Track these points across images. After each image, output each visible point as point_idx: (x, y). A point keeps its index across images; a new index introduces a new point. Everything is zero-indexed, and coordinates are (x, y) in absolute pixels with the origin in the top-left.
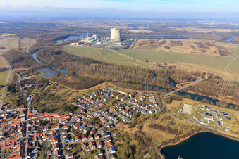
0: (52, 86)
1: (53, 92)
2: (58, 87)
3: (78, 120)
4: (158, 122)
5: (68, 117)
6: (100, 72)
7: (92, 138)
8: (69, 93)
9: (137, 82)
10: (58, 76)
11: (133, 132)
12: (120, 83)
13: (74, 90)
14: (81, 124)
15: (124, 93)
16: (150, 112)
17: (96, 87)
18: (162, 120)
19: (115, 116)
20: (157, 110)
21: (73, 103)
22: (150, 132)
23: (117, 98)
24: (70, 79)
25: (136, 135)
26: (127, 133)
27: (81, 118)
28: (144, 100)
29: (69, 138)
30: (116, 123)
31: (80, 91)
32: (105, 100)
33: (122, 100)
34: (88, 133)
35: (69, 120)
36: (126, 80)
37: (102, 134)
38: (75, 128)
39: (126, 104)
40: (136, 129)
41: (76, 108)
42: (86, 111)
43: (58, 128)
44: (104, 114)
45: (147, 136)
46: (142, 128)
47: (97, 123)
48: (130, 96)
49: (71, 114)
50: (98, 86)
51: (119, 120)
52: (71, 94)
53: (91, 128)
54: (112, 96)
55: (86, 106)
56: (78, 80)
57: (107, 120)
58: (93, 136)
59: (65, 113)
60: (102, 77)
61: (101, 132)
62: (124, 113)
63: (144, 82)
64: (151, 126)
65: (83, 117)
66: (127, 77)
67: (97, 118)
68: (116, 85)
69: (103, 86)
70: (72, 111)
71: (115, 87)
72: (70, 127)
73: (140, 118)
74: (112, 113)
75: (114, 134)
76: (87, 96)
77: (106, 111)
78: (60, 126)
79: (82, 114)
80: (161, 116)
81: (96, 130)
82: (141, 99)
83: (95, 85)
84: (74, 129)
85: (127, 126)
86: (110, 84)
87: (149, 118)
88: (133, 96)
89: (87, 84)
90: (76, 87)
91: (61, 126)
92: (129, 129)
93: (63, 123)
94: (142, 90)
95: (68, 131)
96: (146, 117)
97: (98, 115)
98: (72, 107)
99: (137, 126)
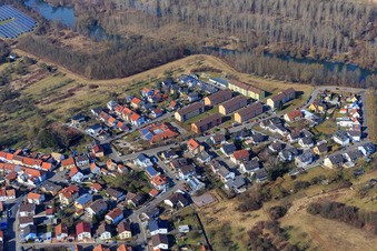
0: (16, 64)
1: (15, 86)
2: (36, 68)
3: (77, 177)
4: (347, 196)
5: (47, 167)
6: (183, 19)
7: (106, 236)
8: (65, 90)
9: (311, 55)
10: (42, 30)
11: (249, 224)
12: (245, 58)
13: (82, 80)
14: (83, 190)
15: (252, 95)
16: (327, 163)
17: (160, 72)
18: (363, 193)
19: (200, 170)
20: (356, 155)
21: (74, 123)
22: (306, 229)
23: (222, 110)
24: (78, 42)
25: (254, 234)
26: (226, 226)
27: (86, 172)
28: (320, 118)
29: (38, 228)
30: (199, 193)
31: (104, 84)
32: (178, 116)
33: (237, 118)
34: (99, 218)
35: (49, 175)
36: (272, 47)
37: (143, 225)
38: (64, 200)
39: (248, 133)
40: (262, 215)
41: (77, 139)
42: (107, 149)
43: (11, 198)
44: (165, 163)
45: (292, 241)
46: (282, 212)
47: (135, 190)
48: (270, 102)
49: (57, 156)
50: (167, 66)
51: (210, 183)
52: (71, 94)
53: (111, 205)
54: (207, 101)
55: (111, 132)
56: (102, 47)
57: (170, 183)
58: (112, 229)
59: (42, 153)
60: (187, 37)
61: (141, 217)
62: (233, 160)
63: (339, 56)
64: (316, 210)
65: (94, 169)
66: (278, 34)
67: (139, 175)
68: (232, 64)
69: (184, 66)
70: (63, 149)
71: (226, 70)
72: (48, 197)
73: (286, 182)
74: (190, 161)
75: (183, 228)
76: (121, 103)
77: (174, 151)
78: (18, 194)
79: (92, 159)
80: (366, 178)
81: (127, 212)
82: (308, 115)
83: (155, 64)
84: (57, 205)
85: (231, 205)
86: (210, 61)
87: (316, 181)
88: (281, 106)
89: (130, 59)
90: (89, 69)
91: (22, 192)
92: (238, 215)
93: (30, 183)
94: (320, 83)
95: (39, 209)
96: (305, 178)
97: (144, 164)
98: (64, 134)
99: (266, 206)
